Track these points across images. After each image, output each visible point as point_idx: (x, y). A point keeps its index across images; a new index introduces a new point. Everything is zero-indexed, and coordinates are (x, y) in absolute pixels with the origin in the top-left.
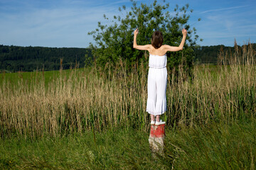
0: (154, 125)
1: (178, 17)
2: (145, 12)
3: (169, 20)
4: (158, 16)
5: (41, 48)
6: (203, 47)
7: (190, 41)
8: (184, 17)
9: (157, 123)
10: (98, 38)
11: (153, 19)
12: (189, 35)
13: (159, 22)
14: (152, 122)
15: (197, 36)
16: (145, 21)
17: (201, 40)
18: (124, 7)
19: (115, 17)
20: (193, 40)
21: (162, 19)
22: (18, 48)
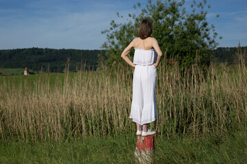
0: (141, 135)
1: (195, 13)
2: (160, 9)
3: (186, 17)
4: (174, 13)
5: (74, 50)
6: (231, 48)
7: (208, 39)
8: (202, 13)
9: (144, 134)
10: (112, 37)
11: (168, 16)
12: (207, 33)
13: (174, 19)
14: (138, 133)
15: (216, 34)
16: (161, 18)
17: (221, 38)
18: (139, 5)
19: (130, 15)
20: (212, 38)
21: (178, 16)
22: (52, 50)
